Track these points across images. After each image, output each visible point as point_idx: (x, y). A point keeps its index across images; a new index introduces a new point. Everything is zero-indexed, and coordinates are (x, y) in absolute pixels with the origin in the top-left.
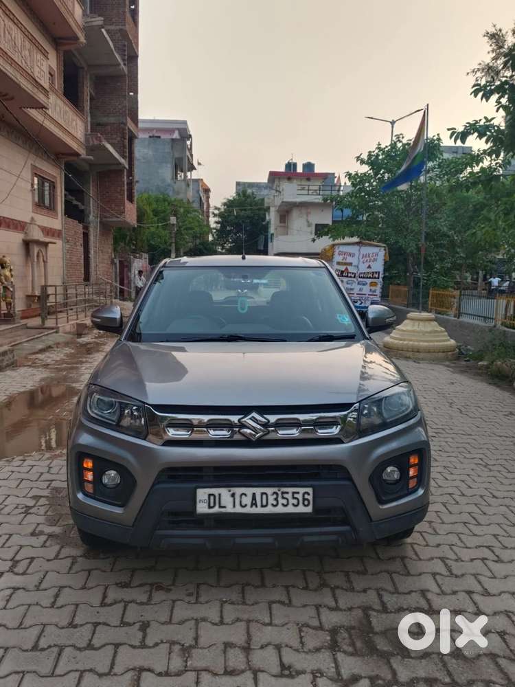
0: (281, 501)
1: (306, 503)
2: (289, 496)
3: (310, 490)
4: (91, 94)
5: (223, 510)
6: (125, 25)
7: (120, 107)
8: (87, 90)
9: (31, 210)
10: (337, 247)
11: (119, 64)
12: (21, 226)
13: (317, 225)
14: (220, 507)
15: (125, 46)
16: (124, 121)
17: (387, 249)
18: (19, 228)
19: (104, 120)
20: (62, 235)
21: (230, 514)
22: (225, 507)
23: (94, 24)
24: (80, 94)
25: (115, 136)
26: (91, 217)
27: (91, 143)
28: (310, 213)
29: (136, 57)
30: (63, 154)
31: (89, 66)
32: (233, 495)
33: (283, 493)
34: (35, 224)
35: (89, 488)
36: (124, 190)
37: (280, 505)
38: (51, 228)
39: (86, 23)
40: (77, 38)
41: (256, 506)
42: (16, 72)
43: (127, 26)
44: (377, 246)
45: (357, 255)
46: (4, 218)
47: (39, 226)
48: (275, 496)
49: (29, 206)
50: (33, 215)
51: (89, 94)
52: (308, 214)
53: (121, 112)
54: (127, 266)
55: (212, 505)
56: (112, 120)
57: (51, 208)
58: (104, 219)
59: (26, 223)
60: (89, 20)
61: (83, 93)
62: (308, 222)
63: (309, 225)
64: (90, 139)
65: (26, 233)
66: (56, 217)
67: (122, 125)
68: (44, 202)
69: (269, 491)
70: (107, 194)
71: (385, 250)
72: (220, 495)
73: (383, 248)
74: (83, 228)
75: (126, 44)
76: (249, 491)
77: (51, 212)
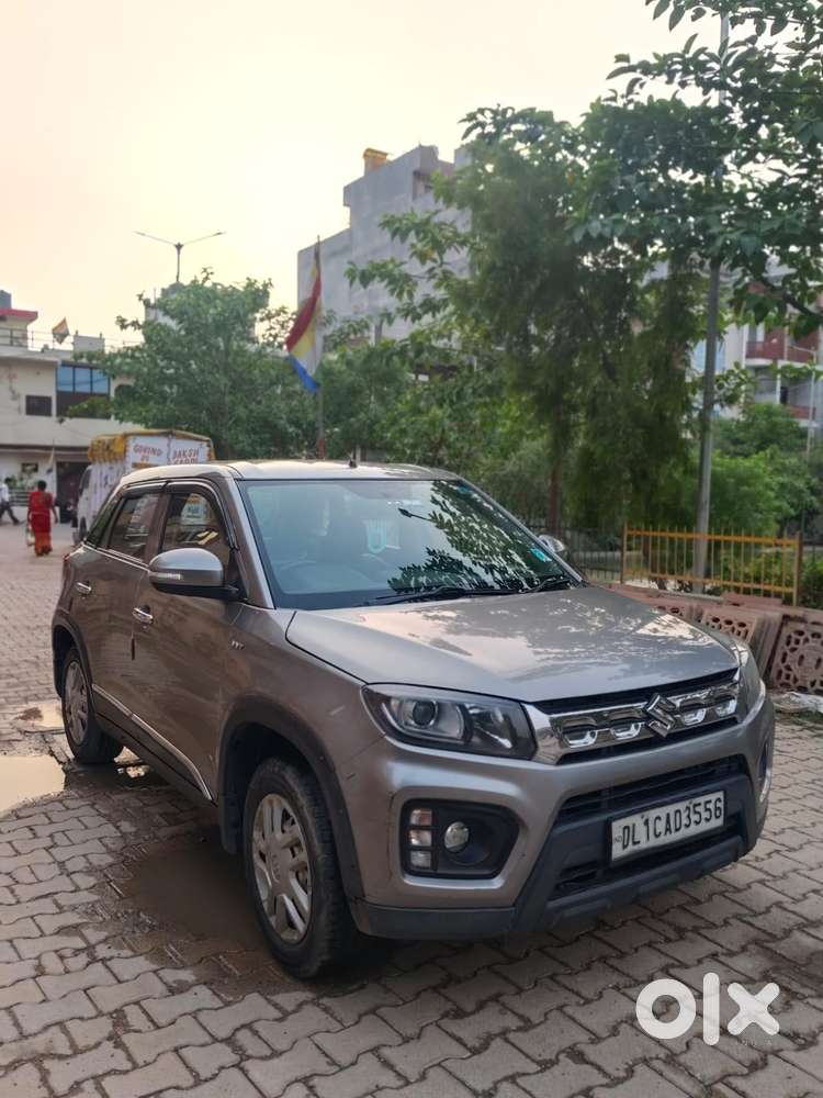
0: (695, 818)
1: (718, 813)
2: (701, 809)
3: (721, 794)
5: (636, 847)
10: (131, 439)
13: (29, 398)
14: (635, 843)
17: (212, 444)
21: (646, 850)
22: (639, 842)
28: (15, 376)
32: (646, 823)
33: (695, 805)
35: (420, 859)
37: (693, 823)
41: (671, 832)
44: (197, 440)
45: (165, 452)
48: (687, 812)
52: (11, 378)
55: (626, 842)
62: (13, 392)
63: (15, 397)
69: (681, 806)
71: (209, 446)
72: (634, 825)
73: (205, 444)
76: (662, 812)
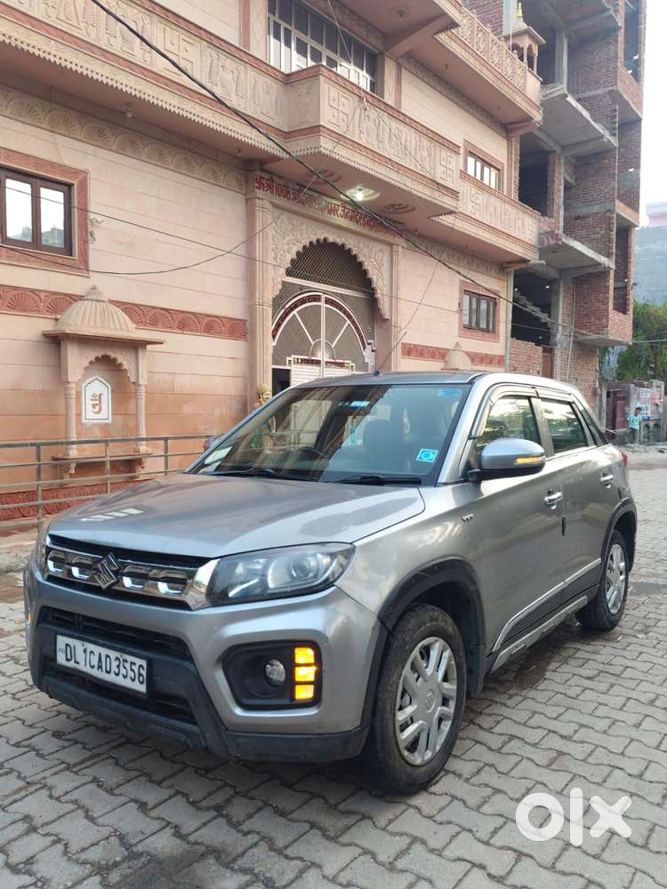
0: (122, 670)
1: (141, 680)
2: (128, 666)
3: (144, 663)
4: (566, 181)
5: (77, 666)
6: (616, 84)
7: (606, 190)
8: (560, 177)
9: (457, 334)
11: (602, 137)
12: (439, 353)
14: (75, 662)
15: (615, 110)
16: (612, 208)
18: (437, 355)
19: (585, 211)
20: (504, 361)
21: (82, 672)
22: (78, 663)
23: (554, 95)
24: (549, 185)
25: (598, 230)
26: (559, 336)
27: (546, 244)
29: (636, 122)
30: (509, 263)
31: (563, 147)
32: (85, 651)
33: (125, 661)
34: (460, 351)
36: (608, 298)
37: (121, 675)
38: (486, 354)
39: (544, 96)
40: (529, 119)
41: (102, 670)
42: (405, 178)
43: (619, 84)
46: (415, 345)
47: (467, 353)
48: (117, 663)
49: (455, 329)
50: (458, 339)
51: (562, 182)
53: (607, 196)
54: (624, 398)
55: (69, 657)
56: (595, 208)
57: (490, 330)
58: (580, 338)
59: (448, 350)
60: (548, 91)
61: (554, 182)
64: (545, 240)
65: (446, 362)
66: (496, 339)
67: (608, 214)
68: (478, 324)
70: (586, 306)
72: (75, 648)
74: (543, 351)
75: (617, 107)
76: (97, 650)
77: (487, 335)
